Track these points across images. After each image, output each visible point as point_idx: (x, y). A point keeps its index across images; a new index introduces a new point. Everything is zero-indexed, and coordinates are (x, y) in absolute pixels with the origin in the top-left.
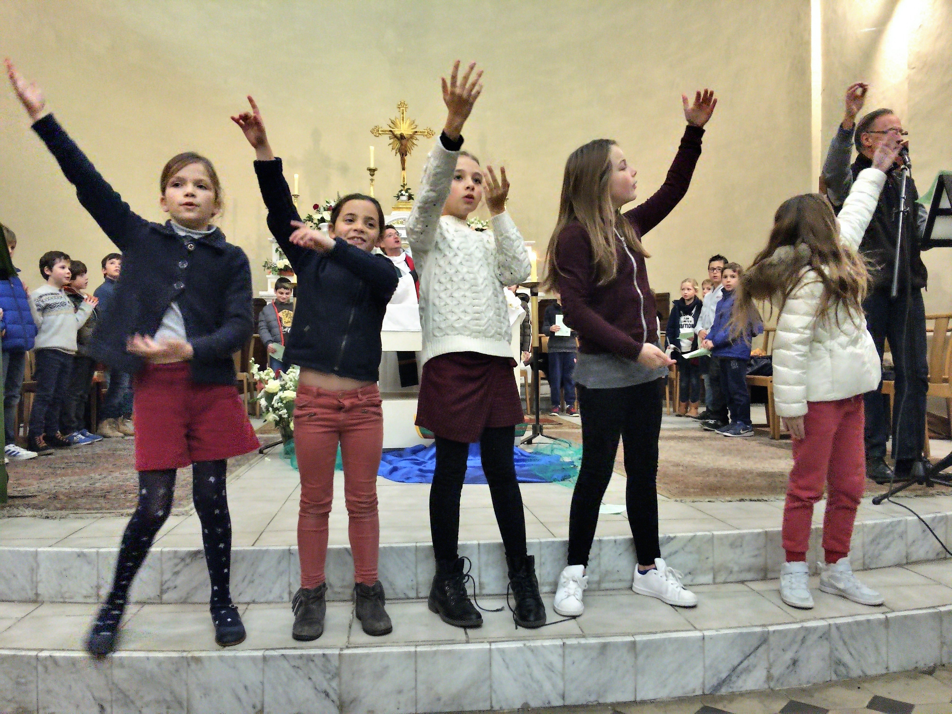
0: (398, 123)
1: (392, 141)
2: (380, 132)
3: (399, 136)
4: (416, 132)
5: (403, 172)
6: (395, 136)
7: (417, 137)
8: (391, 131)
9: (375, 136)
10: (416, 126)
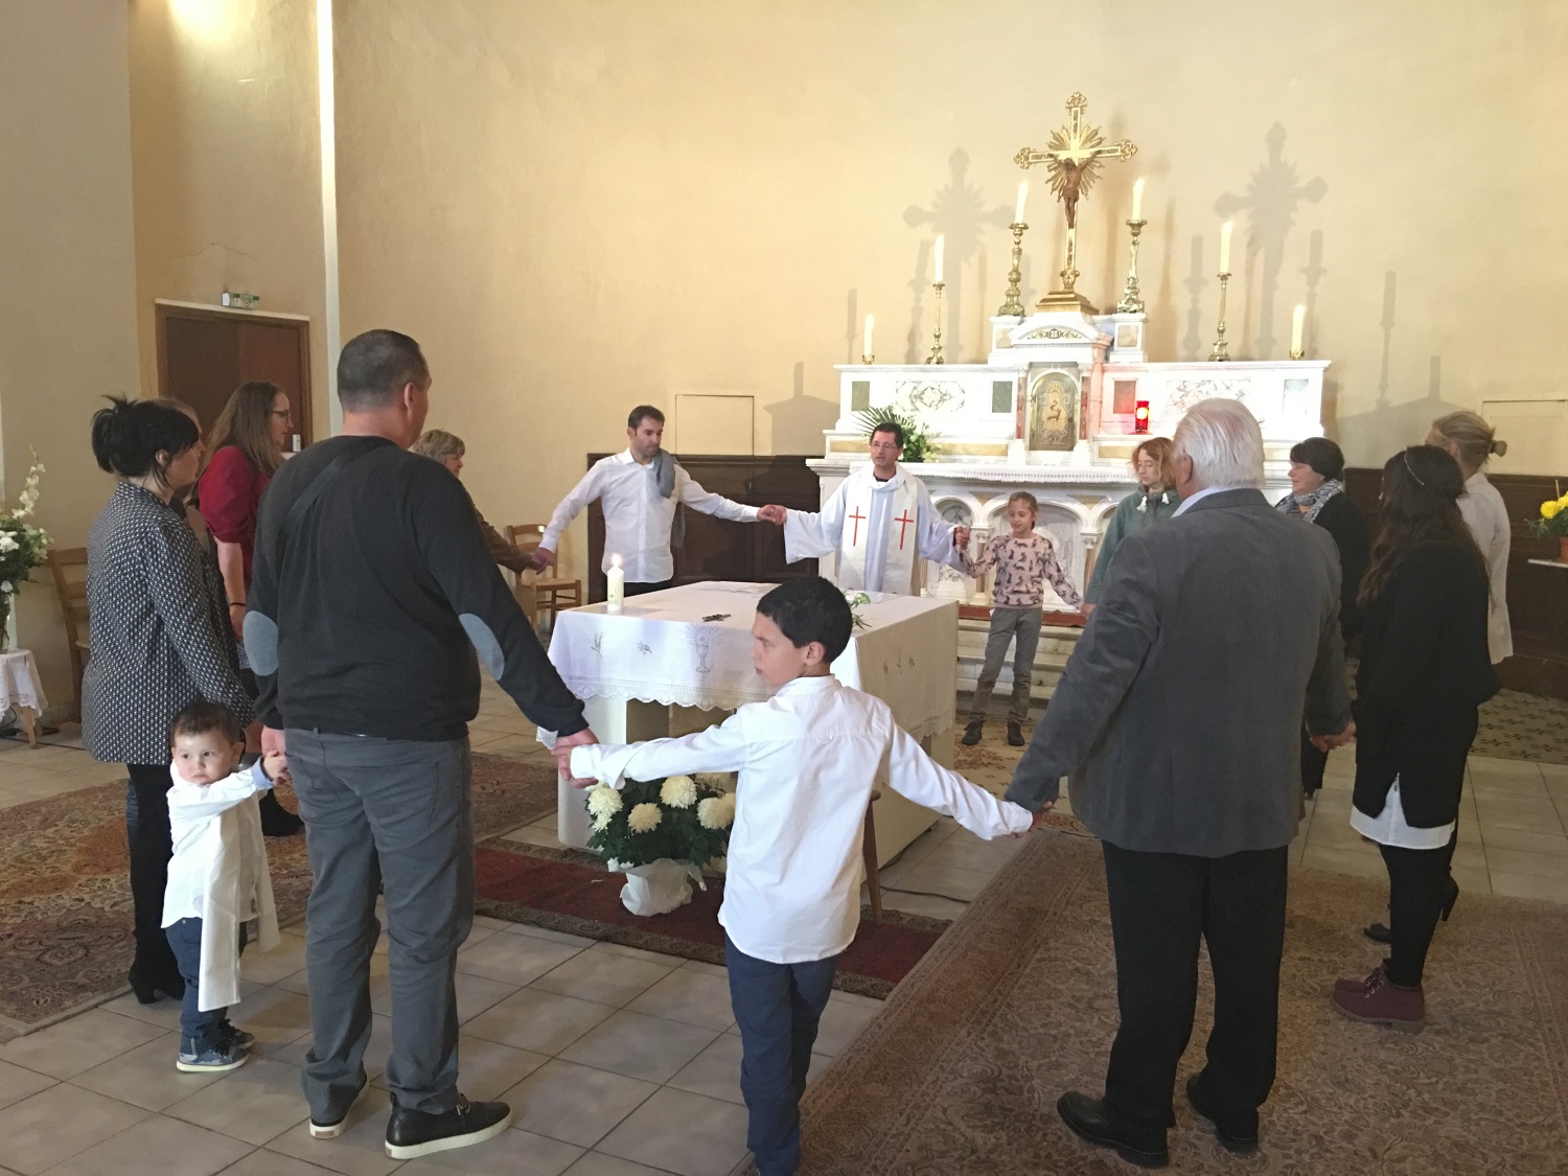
0: (1066, 138)
2: (1030, 160)
3: (1066, 163)
4: (1099, 152)
5: (1069, 232)
7: (1103, 161)
9: (1022, 167)
10: (1101, 140)
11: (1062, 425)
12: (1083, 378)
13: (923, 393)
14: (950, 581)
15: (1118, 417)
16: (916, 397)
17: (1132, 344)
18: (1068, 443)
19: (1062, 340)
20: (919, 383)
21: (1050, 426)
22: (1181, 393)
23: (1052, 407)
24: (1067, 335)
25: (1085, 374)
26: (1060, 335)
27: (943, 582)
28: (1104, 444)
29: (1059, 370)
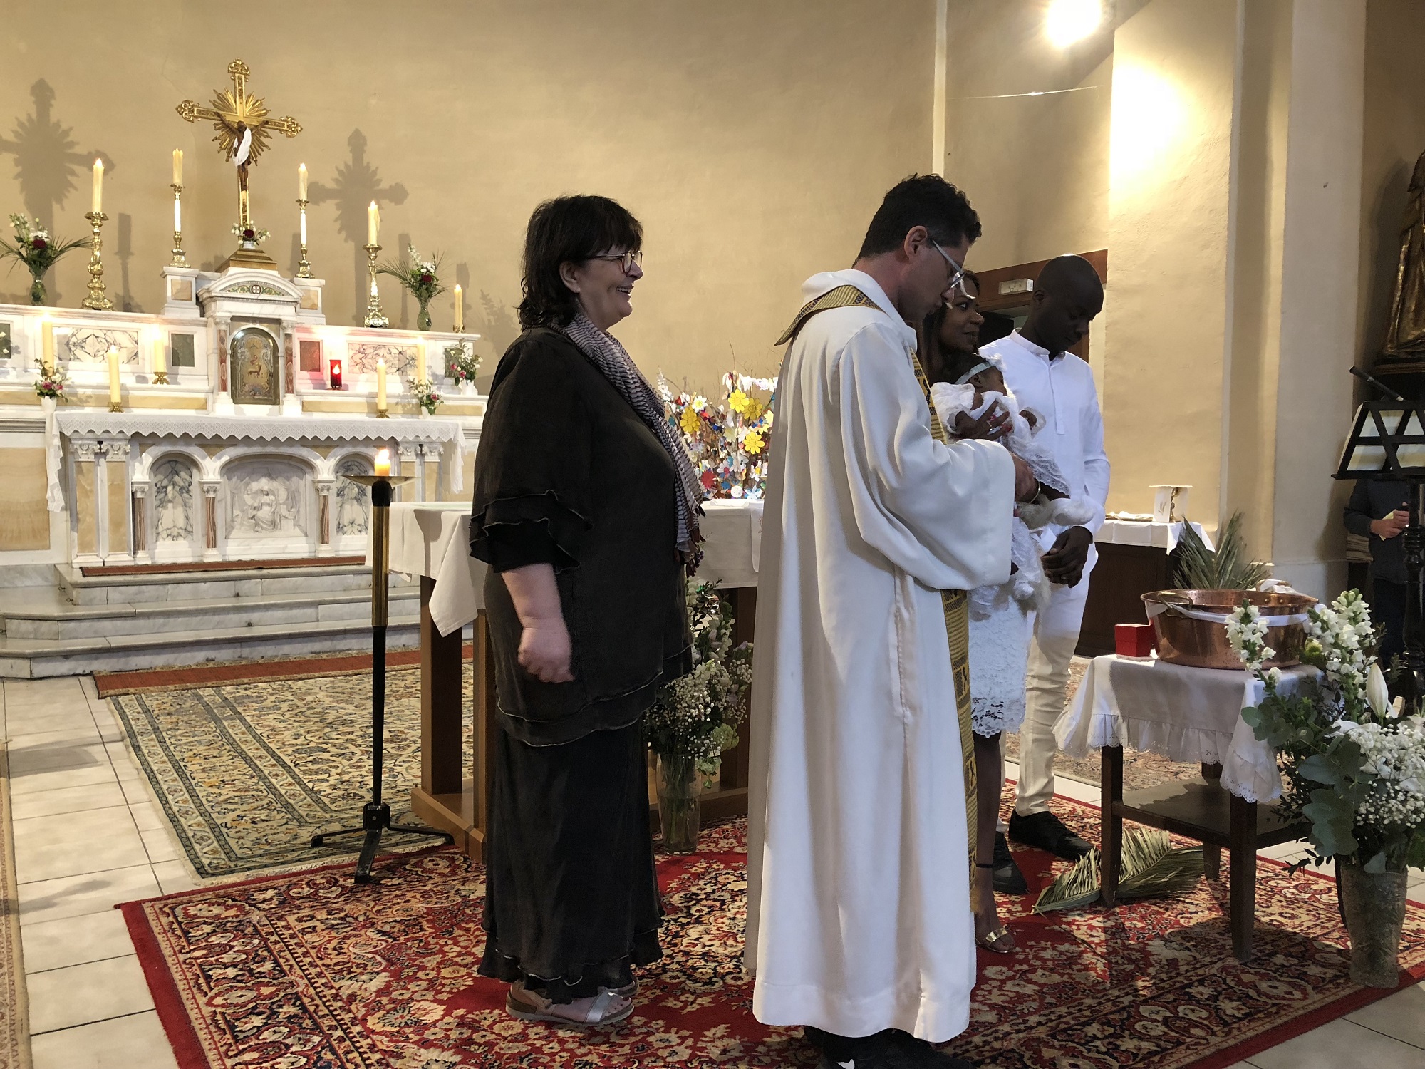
0: (232, 101)
1: (219, 133)
2: (196, 114)
3: (236, 126)
4: (267, 123)
5: (242, 194)
6: (226, 126)
7: (269, 132)
8: (219, 115)
9: (186, 119)
10: (268, 111)
11: (262, 380)
12: (286, 335)
13: (84, 341)
14: (169, 541)
15: (306, 374)
16: (74, 344)
17: (314, 307)
18: (271, 396)
19: (264, 296)
20: (79, 329)
21: (252, 380)
22: (361, 355)
23: (252, 362)
24: (269, 292)
25: (289, 331)
26: (262, 291)
27: (161, 541)
28: (306, 398)
29: (258, 326)
